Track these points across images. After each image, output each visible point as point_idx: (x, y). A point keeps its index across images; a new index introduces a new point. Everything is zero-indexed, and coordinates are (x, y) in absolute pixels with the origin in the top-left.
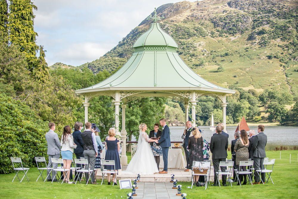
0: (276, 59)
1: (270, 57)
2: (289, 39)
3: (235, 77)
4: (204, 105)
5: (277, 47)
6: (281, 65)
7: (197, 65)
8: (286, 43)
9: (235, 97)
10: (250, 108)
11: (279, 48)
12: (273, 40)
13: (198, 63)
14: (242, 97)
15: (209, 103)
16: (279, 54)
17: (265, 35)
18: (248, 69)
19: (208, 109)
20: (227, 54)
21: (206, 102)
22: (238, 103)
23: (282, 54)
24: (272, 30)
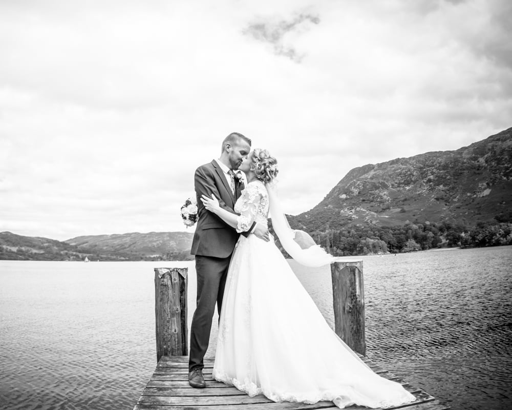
0: (442, 200)
1: (437, 199)
2: (449, 185)
3: (414, 216)
4: (399, 237)
5: (441, 192)
6: (446, 205)
7: (385, 210)
8: (447, 188)
9: (421, 230)
10: (433, 237)
11: (443, 192)
12: (438, 187)
13: (384, 208)
14: (425, 229)
15: (402, 235)
16: (444, 197)
17: (431, 183)
18: (422, 210)
19: (402, 240)
20: (406, 200)
21: (399, 234)
22: (424, 234)
23: (446, 196)
24: (436, 179)
